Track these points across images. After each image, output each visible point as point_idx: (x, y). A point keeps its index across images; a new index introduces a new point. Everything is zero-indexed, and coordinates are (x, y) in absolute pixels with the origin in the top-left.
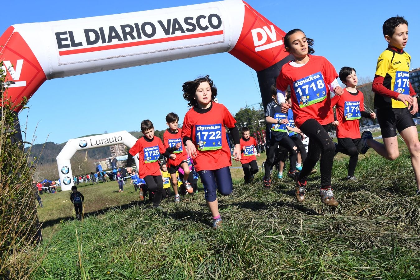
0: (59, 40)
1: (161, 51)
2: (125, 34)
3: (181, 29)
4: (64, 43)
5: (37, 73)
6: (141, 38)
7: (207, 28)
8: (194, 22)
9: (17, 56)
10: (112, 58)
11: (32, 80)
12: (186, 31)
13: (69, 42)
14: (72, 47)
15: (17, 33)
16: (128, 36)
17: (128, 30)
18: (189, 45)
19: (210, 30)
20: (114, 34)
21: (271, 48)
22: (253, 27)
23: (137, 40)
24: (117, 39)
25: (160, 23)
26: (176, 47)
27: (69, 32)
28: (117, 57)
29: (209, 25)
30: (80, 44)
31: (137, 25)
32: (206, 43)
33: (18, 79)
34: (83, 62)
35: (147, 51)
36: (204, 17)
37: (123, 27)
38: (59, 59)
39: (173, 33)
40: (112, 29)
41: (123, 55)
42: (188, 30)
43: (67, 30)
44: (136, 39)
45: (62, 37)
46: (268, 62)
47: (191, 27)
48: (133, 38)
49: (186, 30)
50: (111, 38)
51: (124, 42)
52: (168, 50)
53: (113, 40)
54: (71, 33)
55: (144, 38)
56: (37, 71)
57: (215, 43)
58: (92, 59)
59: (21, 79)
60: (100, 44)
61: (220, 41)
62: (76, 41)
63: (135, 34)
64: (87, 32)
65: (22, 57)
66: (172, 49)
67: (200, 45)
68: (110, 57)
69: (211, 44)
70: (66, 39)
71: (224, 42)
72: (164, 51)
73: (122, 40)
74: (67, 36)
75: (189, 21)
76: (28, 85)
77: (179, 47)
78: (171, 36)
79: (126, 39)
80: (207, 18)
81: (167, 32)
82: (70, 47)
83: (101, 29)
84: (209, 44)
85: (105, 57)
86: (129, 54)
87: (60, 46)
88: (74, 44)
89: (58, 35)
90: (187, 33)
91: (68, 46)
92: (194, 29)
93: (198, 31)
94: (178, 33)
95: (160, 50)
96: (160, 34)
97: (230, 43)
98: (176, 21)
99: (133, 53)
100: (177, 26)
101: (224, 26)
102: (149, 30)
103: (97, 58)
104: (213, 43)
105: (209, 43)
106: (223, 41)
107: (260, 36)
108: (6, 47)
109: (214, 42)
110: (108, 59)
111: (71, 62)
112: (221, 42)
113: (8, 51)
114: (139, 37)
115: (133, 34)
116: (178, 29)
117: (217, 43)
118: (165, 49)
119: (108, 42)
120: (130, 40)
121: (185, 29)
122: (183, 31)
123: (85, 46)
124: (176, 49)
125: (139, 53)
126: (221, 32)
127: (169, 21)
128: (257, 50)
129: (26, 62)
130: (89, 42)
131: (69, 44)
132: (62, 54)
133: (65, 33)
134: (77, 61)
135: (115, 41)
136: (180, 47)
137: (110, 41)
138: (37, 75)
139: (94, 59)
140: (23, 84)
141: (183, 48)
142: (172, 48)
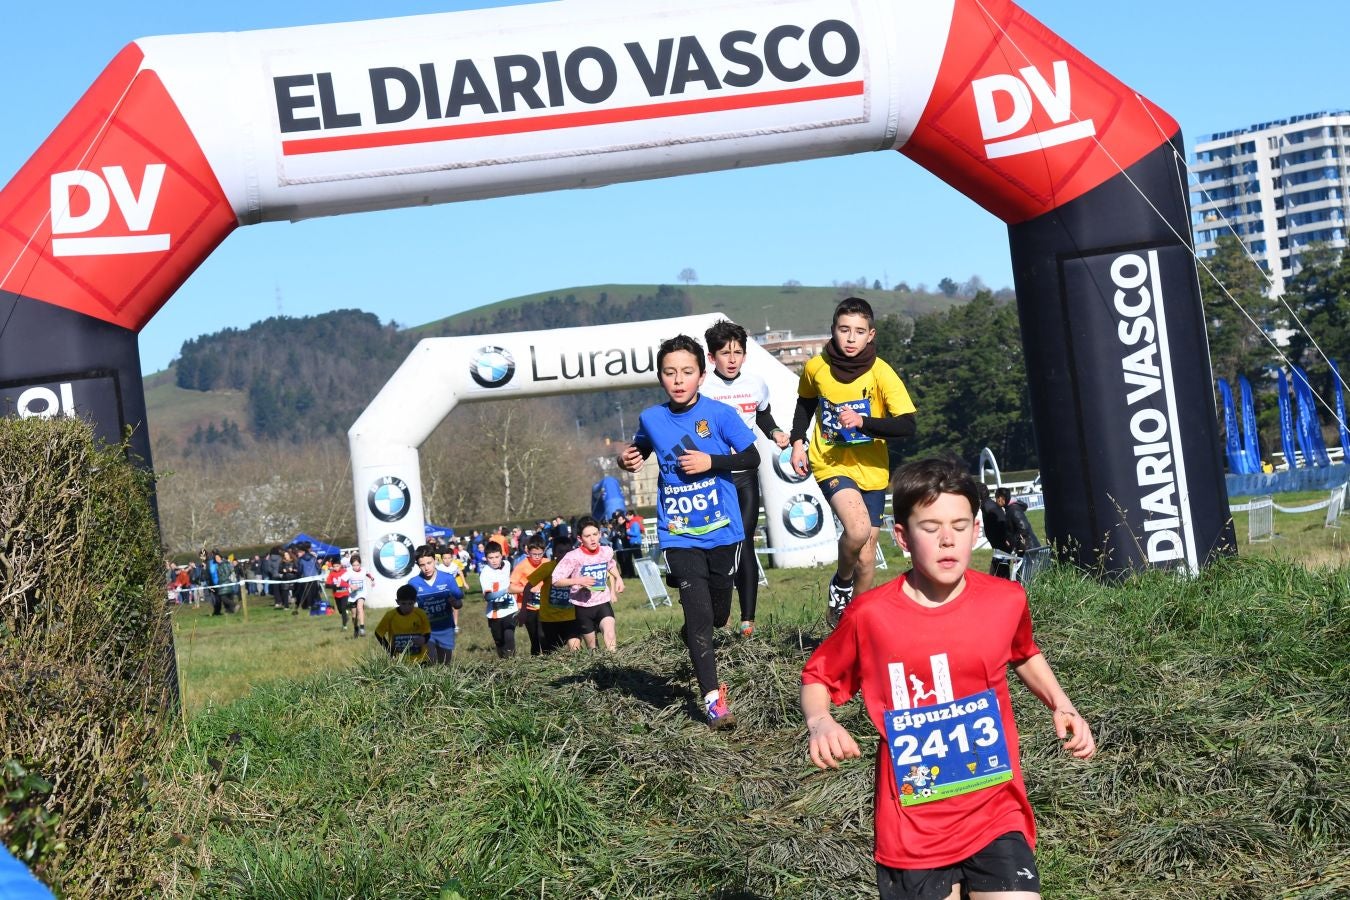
0: (286, 104)
1: (632, 148)
2: (507, 88)
3: (706, 74)
4: (299, 113)
5: (208, 210)
6: (563, 104)
7: (802, 71)
8: (757, 49)
9: (145, 152)
10: (460, 166)
11: (189, 232)
12: (723, 84)
13: (316, 111)
14: (326, 127)
15: (150, 74)
16: (518, 97)
17: (518, 74)
18: (735, 132)
19: (816, 78)
20: (468, 89)
21: (1043, 150)
22: (978, 70)
23: (549, 111)
24: (478, 107)
25: (635, 50)
26: (688, 137)
27: (319, 76)
28: (478, 165)
29: (809, 63)
30: (354, 120)
31: (550, 58)
32: (797, 125)
33: (145, 226)
34: (360, 178)
35: (583, 149)
36: (795, 32)
37: (503, 64)
38: (282, 167)
39: (678, 88)
40: (465, 69)
41: (496, 159)
42: (732, 79)
43: (314, 71)
44: (543, 106)
45: (295, 92)
46: (1033, 197)
47: (742, 70)
48: (535, 102)
49: (725, 80)
50: (457, 100)
51: (501, 116)
52: (657, 146)
53: (465, 109)
54: (325, 81)
55: (572, 105)
56: (206, 203)
57: (831, 125)
58: (392, 170)
59: (155, 228)
60: (419, 120)
61: (852, 116)
62: (342, 108)
63: (542, 89)
64: (378, 77)
65: (161, 156)
66: (672, 144)
67: (776, 132)
68: (453, 163)
69: (816, 127)
70: (308, 101)
71: (865, 120)
72: (642, 147)
73: (496, 111)
74: (313, 90)
75: (740, 46)
76: (175, 246)
77: (697, 135)
78: (668, 97)
79: (509, 105)
80: (805, 38)
81: (654, 84)
82: (318, 128)
83: (428, 70)
84: (811, 129)
85: (435, 165)
86: (520, 156)
87: (288, 123)
88: (333, 119)
89: (282, 85)
90: (728, 90)
91: (312, 124)
92: (754, 76)
93: (768, 82)
94: (696, 90)
95: (627, 144)
96: (631, 89)
97: (893, 125)
98: (690, 45)
99: (531, 154)
100: (693, 65)
101: (867, 66)
102: (591, 75)
103: (407, 168)
104: (826, 126)
105: (808, 123)
106: (864, 118)
107: (1004, 105)
108: (114, 120)
109: (827, 121)
110: (444, 169)
111: (319, 176)
112: (857, 121)
113: (118, 134)
114: (557, 99)
115: (535, 88)
116: (694, 76)
117: (842, 125)
118: (645, 142)
119: (448, 115)
120: (522, 109)
121: (721, 76)
122: (713, 84)
123: (369, 125)
124: (687, 142)
125: (553, 152)
126: (856, 88)
127: (665, 46)
128: (993, 152)
129: (173, 172)
130: (383, 114)
131: (318, 118)
132: (290, 149)
133: (306, 80)
134: (340, 174)
135: (472, 114)
136: (703, 136)
137: (453, 111)
138: (207, 215)
139: (398, 169)
140: (162, 243)
141: (711, 140)
142: (673, 139)
